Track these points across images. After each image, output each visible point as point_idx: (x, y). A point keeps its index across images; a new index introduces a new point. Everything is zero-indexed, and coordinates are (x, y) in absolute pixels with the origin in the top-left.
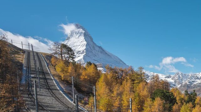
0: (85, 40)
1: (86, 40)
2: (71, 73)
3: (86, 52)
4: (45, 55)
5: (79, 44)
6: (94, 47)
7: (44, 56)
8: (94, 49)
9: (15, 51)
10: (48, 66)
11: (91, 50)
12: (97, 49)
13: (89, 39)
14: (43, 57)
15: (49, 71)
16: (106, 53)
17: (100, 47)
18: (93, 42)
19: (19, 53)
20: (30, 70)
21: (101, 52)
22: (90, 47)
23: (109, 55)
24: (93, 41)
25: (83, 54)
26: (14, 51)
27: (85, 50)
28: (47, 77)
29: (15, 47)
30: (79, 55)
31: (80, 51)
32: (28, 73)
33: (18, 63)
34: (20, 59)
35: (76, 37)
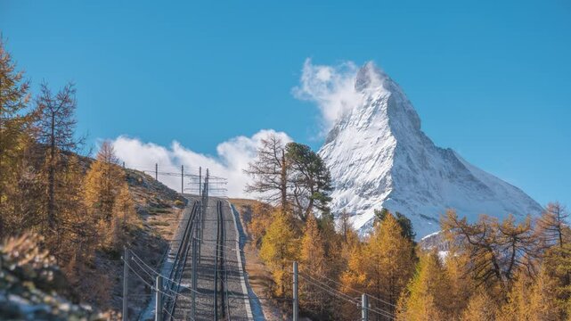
0: (389, 133)
1: (394, 132)
2: (309, 263)
3: (393, 184)
4: (245, 207)
5: (368, 154)
6: (423, 158)
7: (238, 209)
8: (425, 166)
9: (158, 201)
10: (241, 246)
11: (411, 174)
12: (436, 161)
13: (407, 123)
14: (236, 214)
15: (240, 265)
16: (472, 178)
17: (447, 154)
18: (421, 135)
19: (169, 210)
20: (185, 265)
21: (452, 176)
22: (409, 159)
23: (480, 185)
24: (422, 130)
25: (383, 196)
26: (155, 202)
27: (389, 178)
28: (230, 286)
29: (161, 189)
30: (367, 202)
31: (369, 185)
32: (176, 276)
33: (156, 243)
34: (167, 229)
35: (360, 125)
